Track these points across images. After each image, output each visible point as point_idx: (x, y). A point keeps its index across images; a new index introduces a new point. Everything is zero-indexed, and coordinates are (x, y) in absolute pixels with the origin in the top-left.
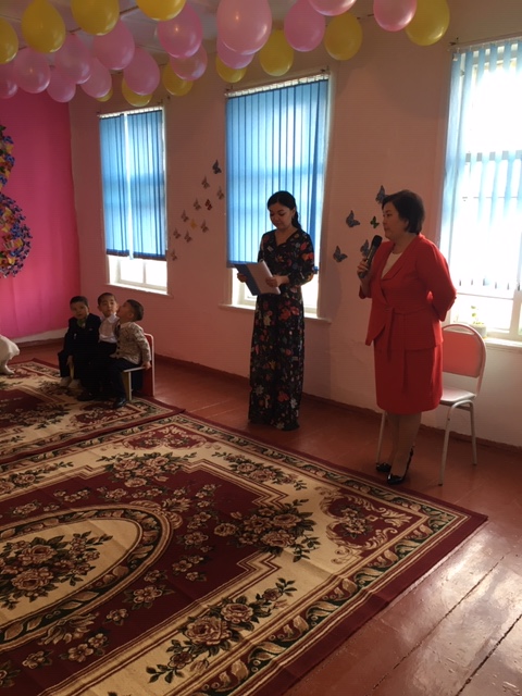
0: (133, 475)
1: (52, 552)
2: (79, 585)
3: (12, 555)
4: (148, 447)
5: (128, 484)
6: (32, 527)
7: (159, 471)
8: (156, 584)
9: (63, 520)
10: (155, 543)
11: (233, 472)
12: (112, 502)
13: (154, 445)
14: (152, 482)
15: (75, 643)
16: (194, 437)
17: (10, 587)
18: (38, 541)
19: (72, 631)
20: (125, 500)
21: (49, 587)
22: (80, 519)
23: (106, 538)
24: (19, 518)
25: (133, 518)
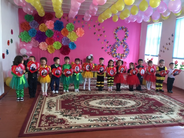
0: (138, 96)
1: (120, 102)
2: (123, 106)
3: (114, 101)
4: (143, 93)
5: (137, 97)
6: (118, 98)
7: (144, 97)
8: (136, 110)
9: (123, 99)
10: (138, 105)
11: (160, 100)
12: (133, 99)
13: (145, 93)
14: (141, 98)
15: (120, 112)
16: (154, 94)
17: (112, 104)
18: (118, 100)
19: (120, 111)
20: (135, 99)
21: (118, 105)
22: (126, 99)
23: (129, 103)
24: (116, 97)
25: (136, 101)
